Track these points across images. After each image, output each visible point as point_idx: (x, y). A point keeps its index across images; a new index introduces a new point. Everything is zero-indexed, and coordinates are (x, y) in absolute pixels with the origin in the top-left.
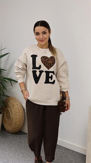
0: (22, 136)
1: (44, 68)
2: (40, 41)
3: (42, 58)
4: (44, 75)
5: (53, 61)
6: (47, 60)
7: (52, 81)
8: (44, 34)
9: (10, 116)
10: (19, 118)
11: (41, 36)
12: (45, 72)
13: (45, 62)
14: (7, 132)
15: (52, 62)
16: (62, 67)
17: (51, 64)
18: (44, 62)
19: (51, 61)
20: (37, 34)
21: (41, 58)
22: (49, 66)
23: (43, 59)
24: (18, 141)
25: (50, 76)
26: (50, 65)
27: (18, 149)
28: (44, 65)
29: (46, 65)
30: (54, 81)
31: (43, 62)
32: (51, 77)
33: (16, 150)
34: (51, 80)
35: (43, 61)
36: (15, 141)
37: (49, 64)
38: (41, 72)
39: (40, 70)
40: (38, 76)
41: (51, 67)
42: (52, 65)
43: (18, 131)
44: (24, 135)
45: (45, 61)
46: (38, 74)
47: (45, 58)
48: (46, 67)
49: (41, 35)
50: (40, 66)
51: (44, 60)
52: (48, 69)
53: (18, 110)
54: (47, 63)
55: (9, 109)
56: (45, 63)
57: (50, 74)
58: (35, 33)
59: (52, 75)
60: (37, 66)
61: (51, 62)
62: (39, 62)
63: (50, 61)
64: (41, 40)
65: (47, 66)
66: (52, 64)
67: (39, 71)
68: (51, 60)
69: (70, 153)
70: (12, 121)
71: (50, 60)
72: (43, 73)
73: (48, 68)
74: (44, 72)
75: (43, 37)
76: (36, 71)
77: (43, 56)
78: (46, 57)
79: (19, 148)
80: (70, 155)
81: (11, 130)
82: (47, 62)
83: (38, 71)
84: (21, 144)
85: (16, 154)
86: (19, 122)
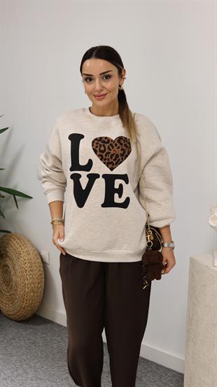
0: (40, 327)
1: (100, 168)
2: (95, 96)
3: (97, 141)
4: (100, 185)
5: (124, 148)
6: (107, 145)
7: (122, 200)
8: (107, 78)
9: (10, 280)
10: (32, 285)
11: (97, 84)
12: (104, 176)
13: (103, 152)
14: (5, 316)
15: (122, 149)
16: (152, 163)
17: (117, 156)
18: (100, 151)
19: (118, 148)
20: (88, 78)
21: (93, 142)
22: (114, 162)
23: (97, 144)
24: (29, 339)
25: (117, 186)
26: (114, 160)
27: (25, 361)
28: (101, 160)
29: (105, 159)
30: (128, 200)
31: (99, 153)
32: (120, 191)
33: (21, 361)
34: (120, 197)
35: (98, 149)
36: (19, 340)
37: (114, 157)
38: (93, 178)
39: (90, 172)
40: (84, 187)
41: (119, 163)
42: (120, 157)
43: (29, 316)
44: (43, 326)
45: (102, 148)
46: (84, 182)
47: (104, 142)
48: (104, 163)
49: (97, 81)
50: (90, 162)
51: (101, 146)
52: (112, 169)
53: (29, 265)
54: (108, 153)
55: (9, 263)
56: (104, 154)
57: (117, 183)
58: (85, 76)
59: (121, 186)
60: (83, 162)
61: (119, 152)
62: (86, 152)
63: (115, 148)
64: (96, 94)
65: (107, 161)
66: (122, 155)
67: (88, 176)
68: (118, 145)
69: (149, 369)
70: (16, 290)
71: (116, 145)
72: (97, 180)
73: (110, 166)
74: (101, 176)
75: (104, 87)
76: (80, 176)
77: (98, 136)
78: (106, 138)
79: (29, 357)
80: (148, 374)
81: (12, 313)
82: (107, 151)
83: (84, 174)
84: (34, 347)
85: (20, 372)
86: (32, 294)
